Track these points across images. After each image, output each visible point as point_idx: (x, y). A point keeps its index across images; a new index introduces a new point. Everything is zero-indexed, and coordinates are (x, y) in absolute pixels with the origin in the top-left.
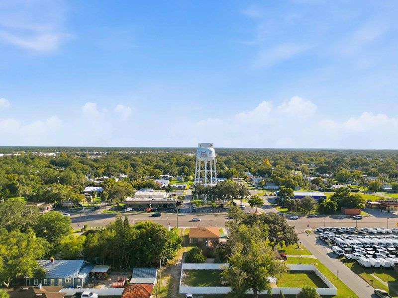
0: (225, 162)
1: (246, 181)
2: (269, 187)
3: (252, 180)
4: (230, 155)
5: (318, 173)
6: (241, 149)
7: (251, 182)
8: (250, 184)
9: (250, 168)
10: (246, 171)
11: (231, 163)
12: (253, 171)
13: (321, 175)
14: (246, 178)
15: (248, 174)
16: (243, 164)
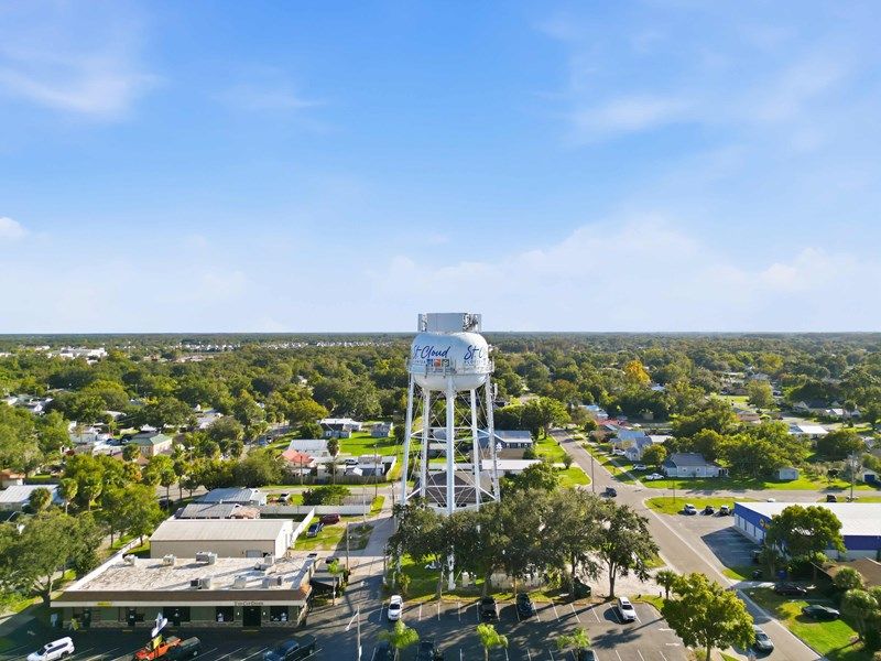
0: (520, 371)
1: (592, 439)
2: (682, 470)
3: (613, 436)
4: (531, 349)
5: (803, 405)
6: (555, 334)
7: (612, 443)
8: (609, 450)
9: (596, 393)
10: (587, 402)
11: (538, 375)
12: (609, 400)
13: (816, 411)
14: (590, 427)
15: (594, 412)
16: (571, 377)
